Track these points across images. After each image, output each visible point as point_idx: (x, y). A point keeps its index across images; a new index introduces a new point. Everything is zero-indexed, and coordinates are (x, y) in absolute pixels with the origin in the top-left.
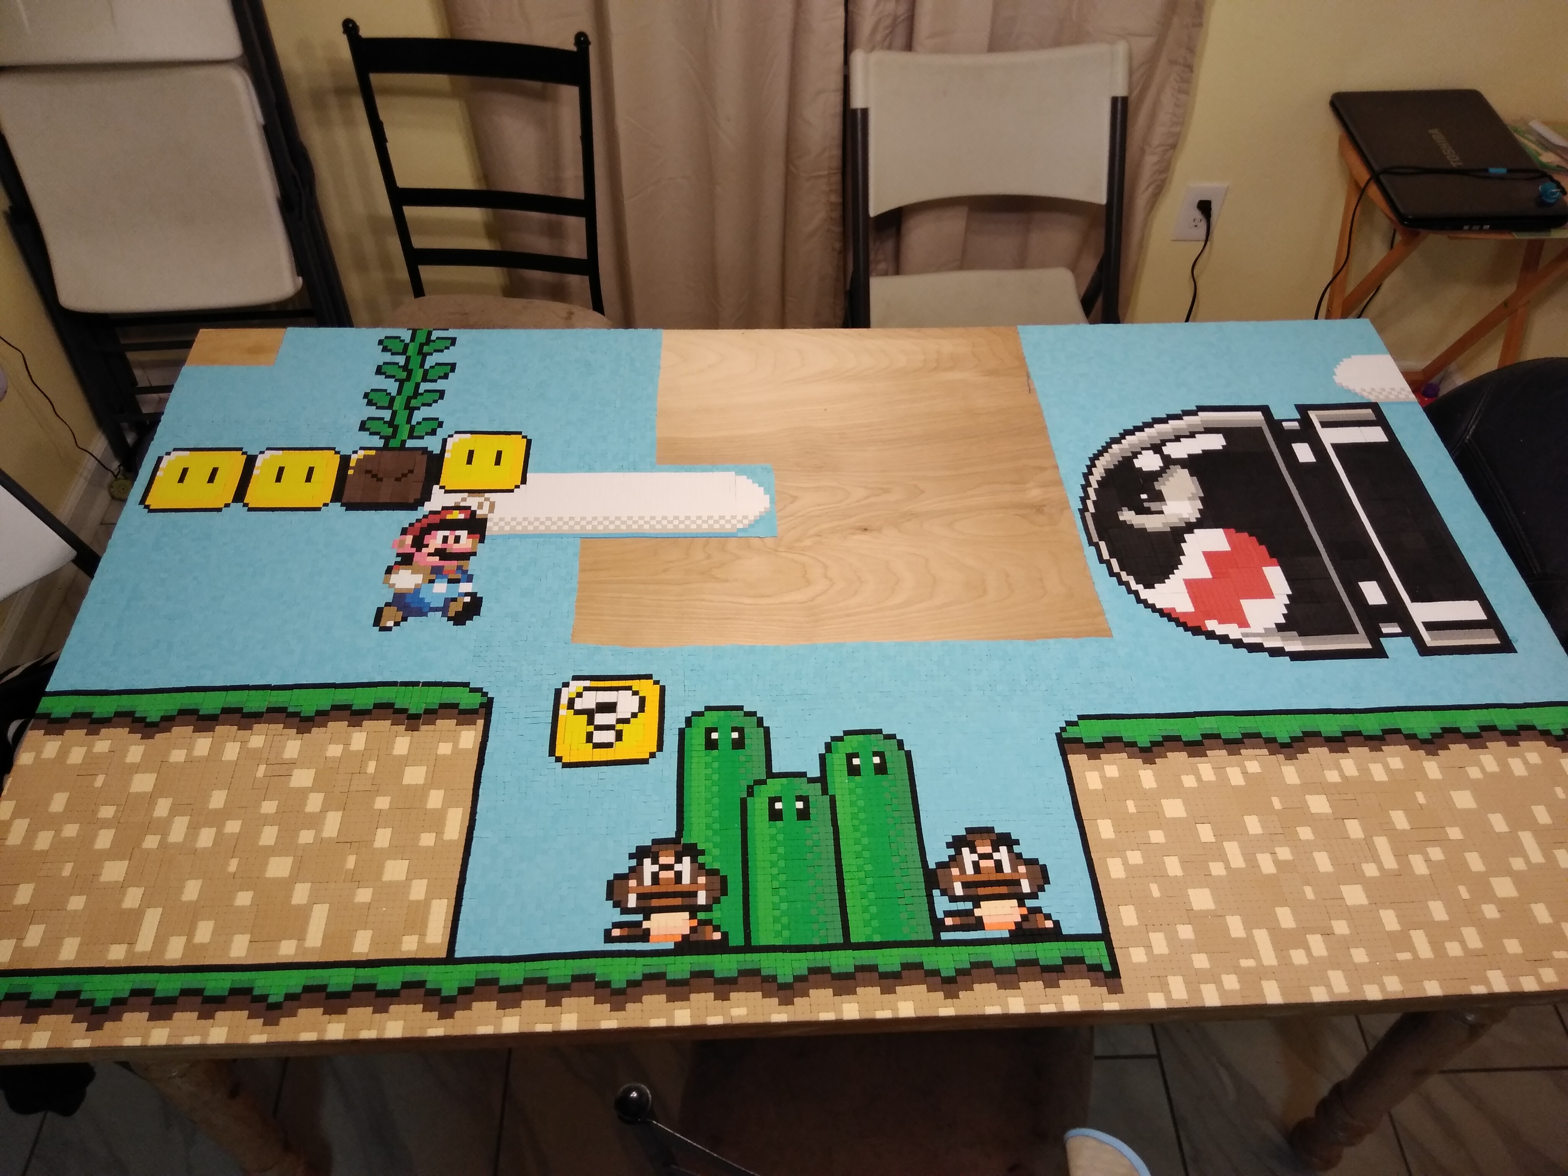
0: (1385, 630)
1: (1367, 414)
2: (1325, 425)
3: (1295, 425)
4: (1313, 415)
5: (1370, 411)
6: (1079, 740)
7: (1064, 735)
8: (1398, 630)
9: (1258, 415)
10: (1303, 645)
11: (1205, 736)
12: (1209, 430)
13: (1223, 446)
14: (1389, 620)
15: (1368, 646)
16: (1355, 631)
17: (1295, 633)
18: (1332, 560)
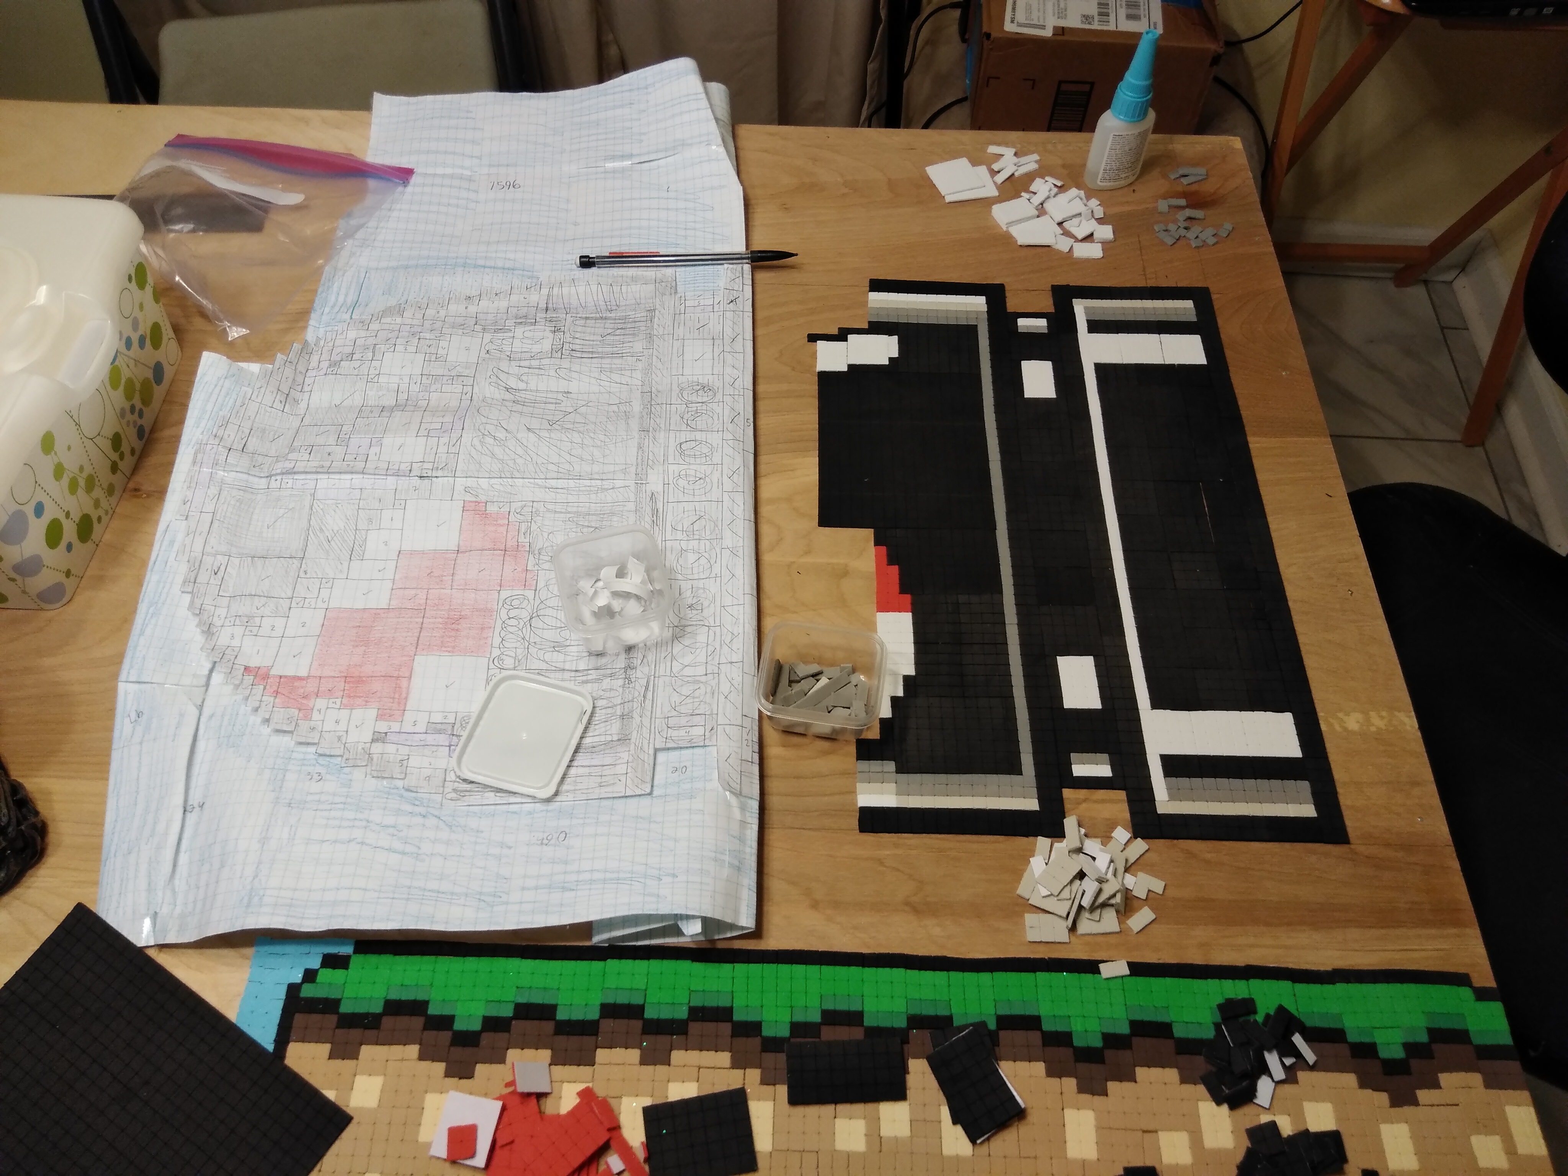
0: (1081, 769)
1: (1185, 308)
2: (1096, 326)
3: (1041, 324)
4: (1081, 308)
5: (1189, 304)
6: (330, 1005)
7: (307, 991)
8: (1104, 770)
9: (979, 302)
10: (899, 793)
11: (610, 1010)
12: (877, 328)
13: (891, 359)
14: (1091, 747)
15: (1032, 804)
16: (1015, 768)
17: (890, 766)
18: (1019, 605)
